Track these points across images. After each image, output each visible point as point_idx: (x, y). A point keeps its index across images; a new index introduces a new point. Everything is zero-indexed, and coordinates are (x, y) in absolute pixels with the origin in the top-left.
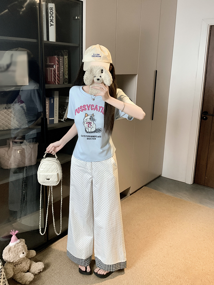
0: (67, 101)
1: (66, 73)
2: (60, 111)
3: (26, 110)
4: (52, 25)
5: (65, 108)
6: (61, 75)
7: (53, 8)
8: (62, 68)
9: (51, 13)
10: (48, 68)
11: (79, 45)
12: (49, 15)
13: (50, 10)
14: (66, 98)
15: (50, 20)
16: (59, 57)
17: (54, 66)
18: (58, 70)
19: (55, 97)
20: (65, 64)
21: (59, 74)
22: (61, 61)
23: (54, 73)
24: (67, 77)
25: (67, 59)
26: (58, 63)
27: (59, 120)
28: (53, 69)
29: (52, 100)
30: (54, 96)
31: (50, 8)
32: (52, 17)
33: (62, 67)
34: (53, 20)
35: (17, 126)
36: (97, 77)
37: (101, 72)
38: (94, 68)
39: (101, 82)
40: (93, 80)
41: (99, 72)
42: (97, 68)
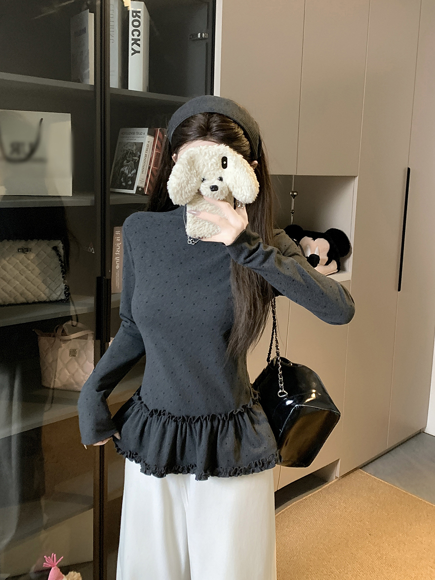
3: (64, 258)
4: (136, 52)
7: (139, 12)
9: (136, 23)
12: (131, 28)
13: (133, 16)
15: (133, 39)
31: (133, 12)
32: (138, 33)
34: (139, 40)
35: (43, 295)
36: (211, 182)
37: (221, 163)
38: (200, 153)
39: (223, 197)
40: (198, 190)
41: (217, 164)
42: (208, 155)
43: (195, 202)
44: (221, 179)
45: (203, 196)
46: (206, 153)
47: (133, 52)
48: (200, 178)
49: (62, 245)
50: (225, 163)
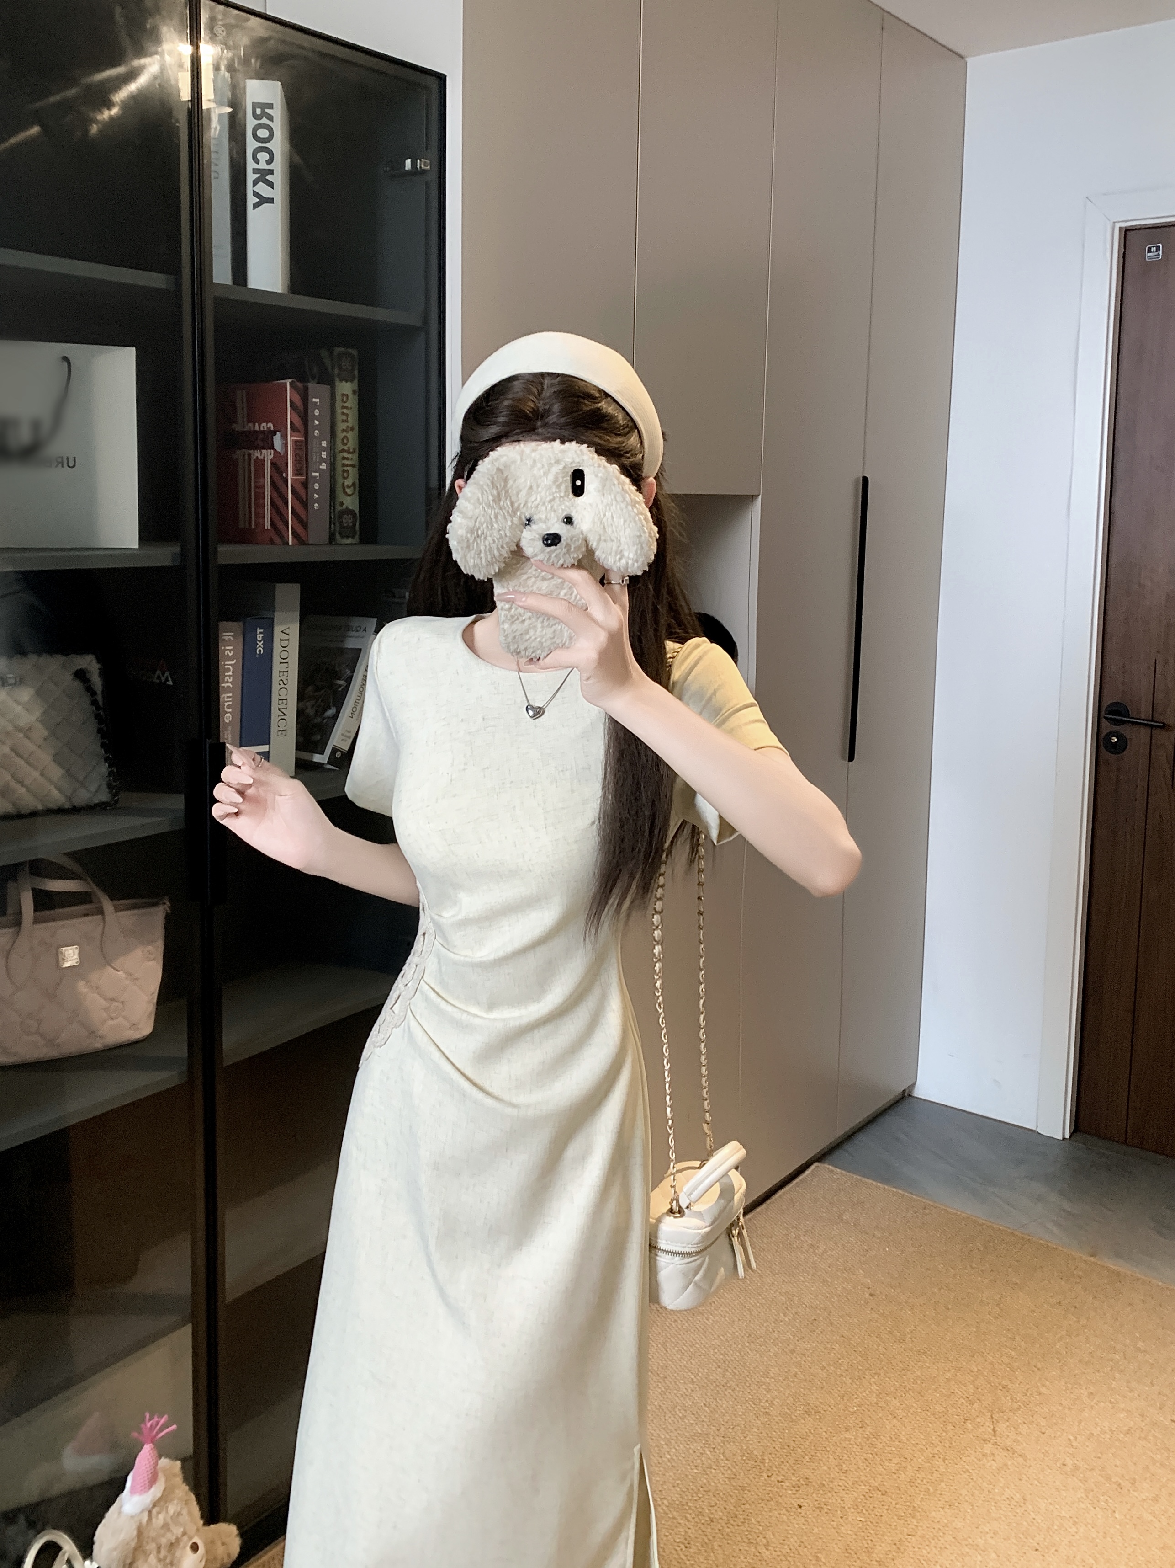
0: (351, 644)
1: (349, 482)
2: (309, 704)
3: (103, 696)
4: (263, 200)
5: (341, 682)
6: (316, 491)
7: (271, 106)
8: (324, 449)
9: (263, 133)
10: (239, 454)
11: (426, 321)
12: (252, 145)
13: (255, 116)
14: (348, 628)
15: (255, 171)
16: (306, 389)
17: (277, 440)
18: (296, 462)
19: (278, 615)
20: (343, 426)
21: (305, 485)
22: (317, 412)
23: (276, 475)
24: (350, 502)
25: (352, 402)
26: (298, 423)
27: (297, 759)
28: (267, 455)
29: (260, 637)
30: (274, 611)
31: (255, 106)
32: (266, 156)
33: (324, 444)
34: (272, 174)
35: (55, 793)
36: (544, 526)
37: (570, 485)
38: (522, 460)
39: (570, 561)
40: (518, 545)
41: (559, 486)
42: (539, 465)
43: (510, 573)
44: (569, 520)
45: (528, 558)
46: (534, 461)
47: (258, 200)
48: (520, 517)
49: (98, 666)
50: (578, 483)
